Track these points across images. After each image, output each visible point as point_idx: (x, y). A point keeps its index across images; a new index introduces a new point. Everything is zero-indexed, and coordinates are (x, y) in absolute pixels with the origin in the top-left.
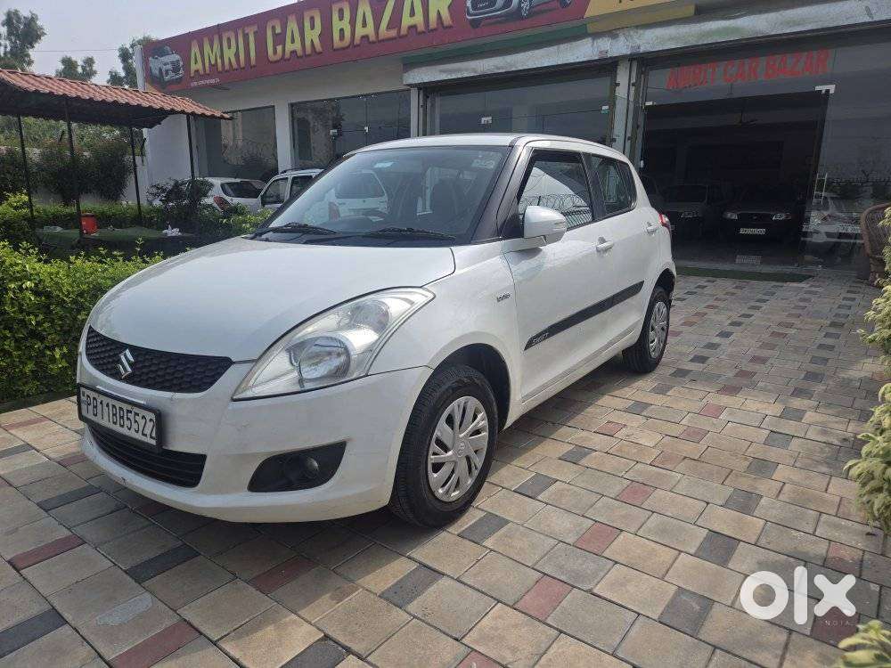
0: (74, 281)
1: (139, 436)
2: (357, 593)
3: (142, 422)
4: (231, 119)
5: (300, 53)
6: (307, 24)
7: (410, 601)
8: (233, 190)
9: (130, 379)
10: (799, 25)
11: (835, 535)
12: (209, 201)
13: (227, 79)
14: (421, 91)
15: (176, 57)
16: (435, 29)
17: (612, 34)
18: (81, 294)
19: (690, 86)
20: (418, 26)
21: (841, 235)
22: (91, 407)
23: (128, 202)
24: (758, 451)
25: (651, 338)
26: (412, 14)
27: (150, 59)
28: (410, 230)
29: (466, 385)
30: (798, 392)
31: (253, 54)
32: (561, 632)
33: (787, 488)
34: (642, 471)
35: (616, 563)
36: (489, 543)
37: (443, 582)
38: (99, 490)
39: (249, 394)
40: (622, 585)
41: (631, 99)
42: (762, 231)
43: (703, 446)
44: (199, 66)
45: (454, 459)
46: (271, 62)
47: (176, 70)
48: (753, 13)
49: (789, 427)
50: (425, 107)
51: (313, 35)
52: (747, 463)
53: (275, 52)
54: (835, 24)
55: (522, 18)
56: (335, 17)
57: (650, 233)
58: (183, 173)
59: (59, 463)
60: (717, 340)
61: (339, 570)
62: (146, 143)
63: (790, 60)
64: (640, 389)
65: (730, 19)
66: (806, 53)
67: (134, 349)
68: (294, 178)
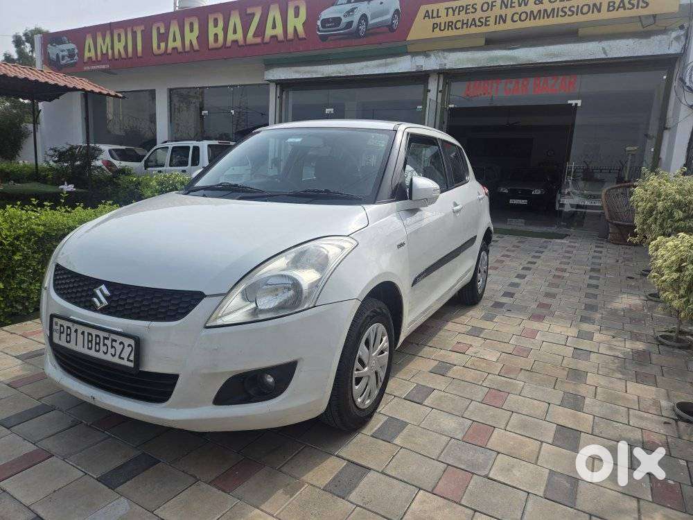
0: (11, 227)
1: (116, 360)
2: (304, 488)
3: (119, 348)
4: (124, 97)
5: (180, 49)
6: (187, 28)
7: (350, 492)
8: (119, 156)
9: (105, 311)
10: (557, 56)
11: (643, 424)
12: (99, 163)
13: (115, 66)
14: (279, 86)
15: (71, 46)
16: (292, 40)
17: (426, 54)
18: (17, 238)
19: (481, 95)
20: (279, 37)
21: (578, 206)
22: (64, 336)
23: (25, 160)
24: (570, 363)
25: (478, 279)
26: (274, 27)
27: (49, 45)
28: (327, 191)
29: (378, 314)
30: (584, 319)
31: (139, 48)
32: (475, 511)
33: (599, 390)
34: (494, 380)
35: (499, 453)
36: (398, 441)
37: (371, 475)
38: (52, 408)
39: (219, 322)
40: (508, 470)
41: (439, 101)
42: (524, 202)
43: (531, 359)
44: (92, 54)
45: (369, 374)
46: (155, 55)
47: (71, 56)
48: (526, 47)
49: (585, 345)
50: (281, 97)
51: (192, 37)
52: (566, 373)
53: (159, 47)
54: (582, 58)
55: (360, 37)
56: (211, 24)
57: (480, 200)
58: (78, 139)
59: (8, 385)
60: (517, 280)
61: (284, 469)
62: (41, 113)
63: (551, 81)
64: (473, 317)
65: (509, 49)
66: (561, 77)
67: (109, 285)
68: (174, 148)
